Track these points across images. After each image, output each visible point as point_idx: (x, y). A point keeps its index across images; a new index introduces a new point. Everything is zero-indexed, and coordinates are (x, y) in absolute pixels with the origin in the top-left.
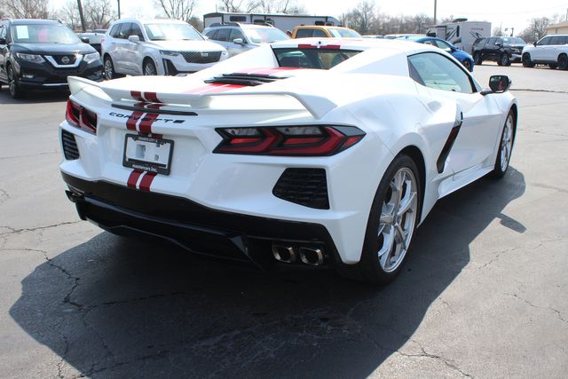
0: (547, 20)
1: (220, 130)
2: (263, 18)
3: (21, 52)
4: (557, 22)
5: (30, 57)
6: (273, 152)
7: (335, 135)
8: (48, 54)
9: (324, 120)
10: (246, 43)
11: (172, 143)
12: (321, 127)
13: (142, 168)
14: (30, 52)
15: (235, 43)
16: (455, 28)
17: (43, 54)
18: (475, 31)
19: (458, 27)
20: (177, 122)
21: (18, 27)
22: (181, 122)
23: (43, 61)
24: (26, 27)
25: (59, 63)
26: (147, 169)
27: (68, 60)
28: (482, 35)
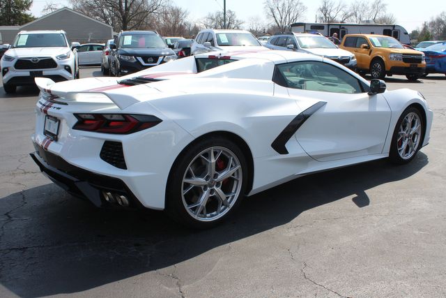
1: (76, 115)
2: (338, 27)
3: (122, 54)
5: (127, 58)
6: (99, 130)
7: (130, 121)
8: (139, 55)
9: (125, 111)
10: (297, 48)
11: (60, 121)
12: (123, 115)
13: (49, 136)
14: (127, 54)
15: (288, 48)
17: (136, 55)
21: (125, 37)
22: (59, 108)
23: (135, 60)
24: (130, 37)
25: (146, 62)
27: (152, 60)
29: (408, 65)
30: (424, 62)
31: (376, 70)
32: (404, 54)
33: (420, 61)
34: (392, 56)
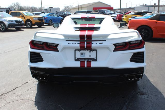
0: (68, 7)
4: (71, 7)
11: (96, 50)
12: (141, 40)
13: (84, 60)
16: (50, 10)
18: (56, 10)
19: (51, 9)
20: (100, 43)
22: (102, 43)
26: (87, 60)
28: (58, 11)
29: (40, 21)
30: (44, 20)
31: (28, 24)
32: (38, 18)
33: (43, 20)
34: (34, 19)
